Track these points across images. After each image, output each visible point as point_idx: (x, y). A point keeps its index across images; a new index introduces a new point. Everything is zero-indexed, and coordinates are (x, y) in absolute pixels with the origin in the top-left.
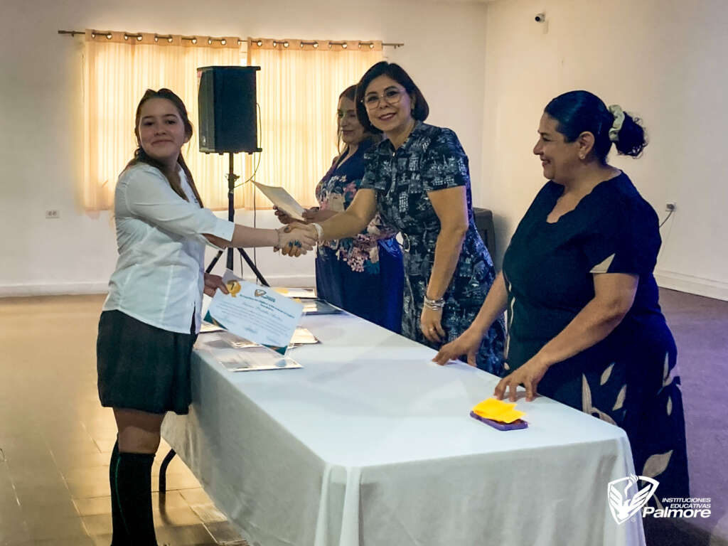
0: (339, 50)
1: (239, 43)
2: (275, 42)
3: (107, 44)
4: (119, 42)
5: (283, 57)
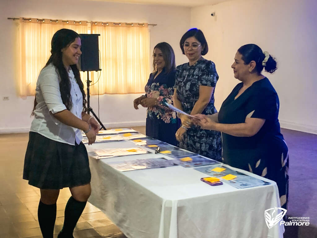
0: (130, 27)
1: (87, 23)
2: (102, 23)
3: (29, 23)
4: (35, 23)
5: (106, 29)
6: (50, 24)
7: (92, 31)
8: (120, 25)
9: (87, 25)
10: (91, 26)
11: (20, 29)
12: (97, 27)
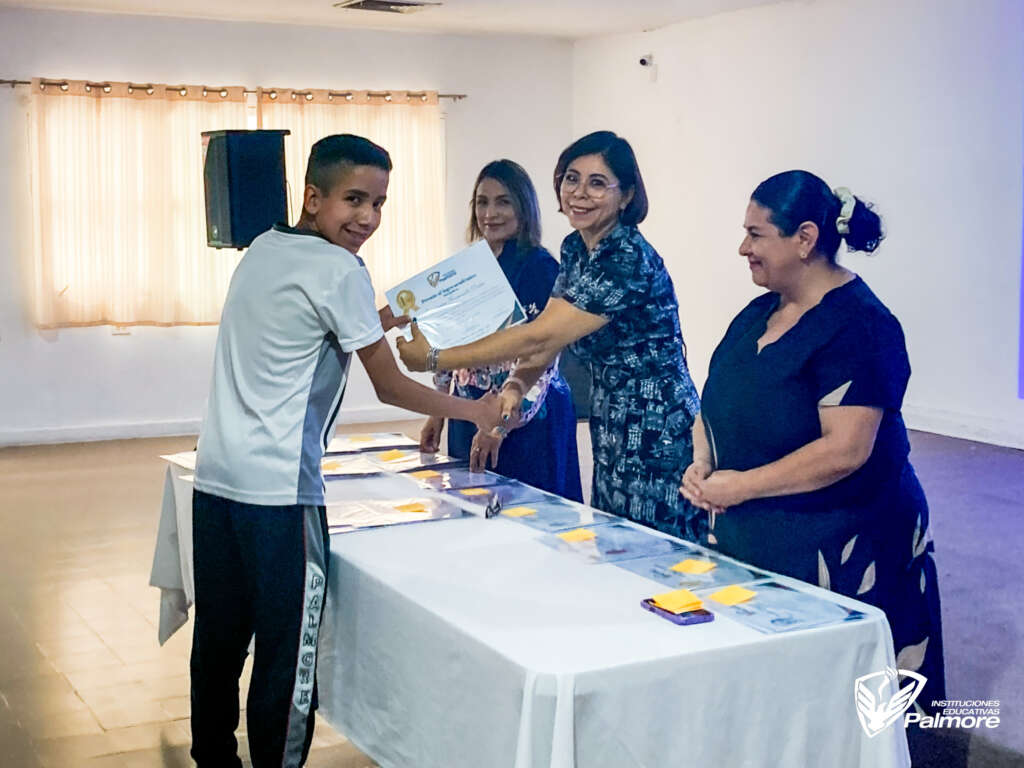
0: (380, 105)
1: (245, 94)
2: (293, 93)
3: (61, 97)
4: (79, 95)
5: (306, 113)
6: (128, 99)
7: (260, 120)
8: (349, 98)
9: (244, 100)
10: (259, 101)
11: (34, 116)
12: (277, 106)
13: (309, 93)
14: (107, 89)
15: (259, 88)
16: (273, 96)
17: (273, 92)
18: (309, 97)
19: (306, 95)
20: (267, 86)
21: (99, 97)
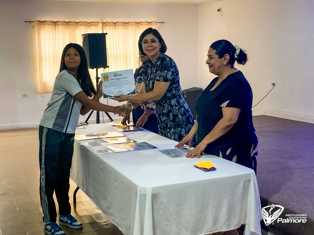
0: (139, 26)
1: (98, 24)
2: (113, 23)
3: (45, 26)
4: (50, 25)
5: (116, 28)
6: (64, 26)
7: (103, 31)
8: (129, 24)
9: (98, 25)
10: (103, 26)
11: (37, 31)
12: (108, 27)
13: (117, 23)
14: (58, 23)
15: (102, 22)
16: (107, 24)
17: (106, 23)
18: (117, 24)
19: (116, 23)
20: (105, 21)
21: (55, 25)
